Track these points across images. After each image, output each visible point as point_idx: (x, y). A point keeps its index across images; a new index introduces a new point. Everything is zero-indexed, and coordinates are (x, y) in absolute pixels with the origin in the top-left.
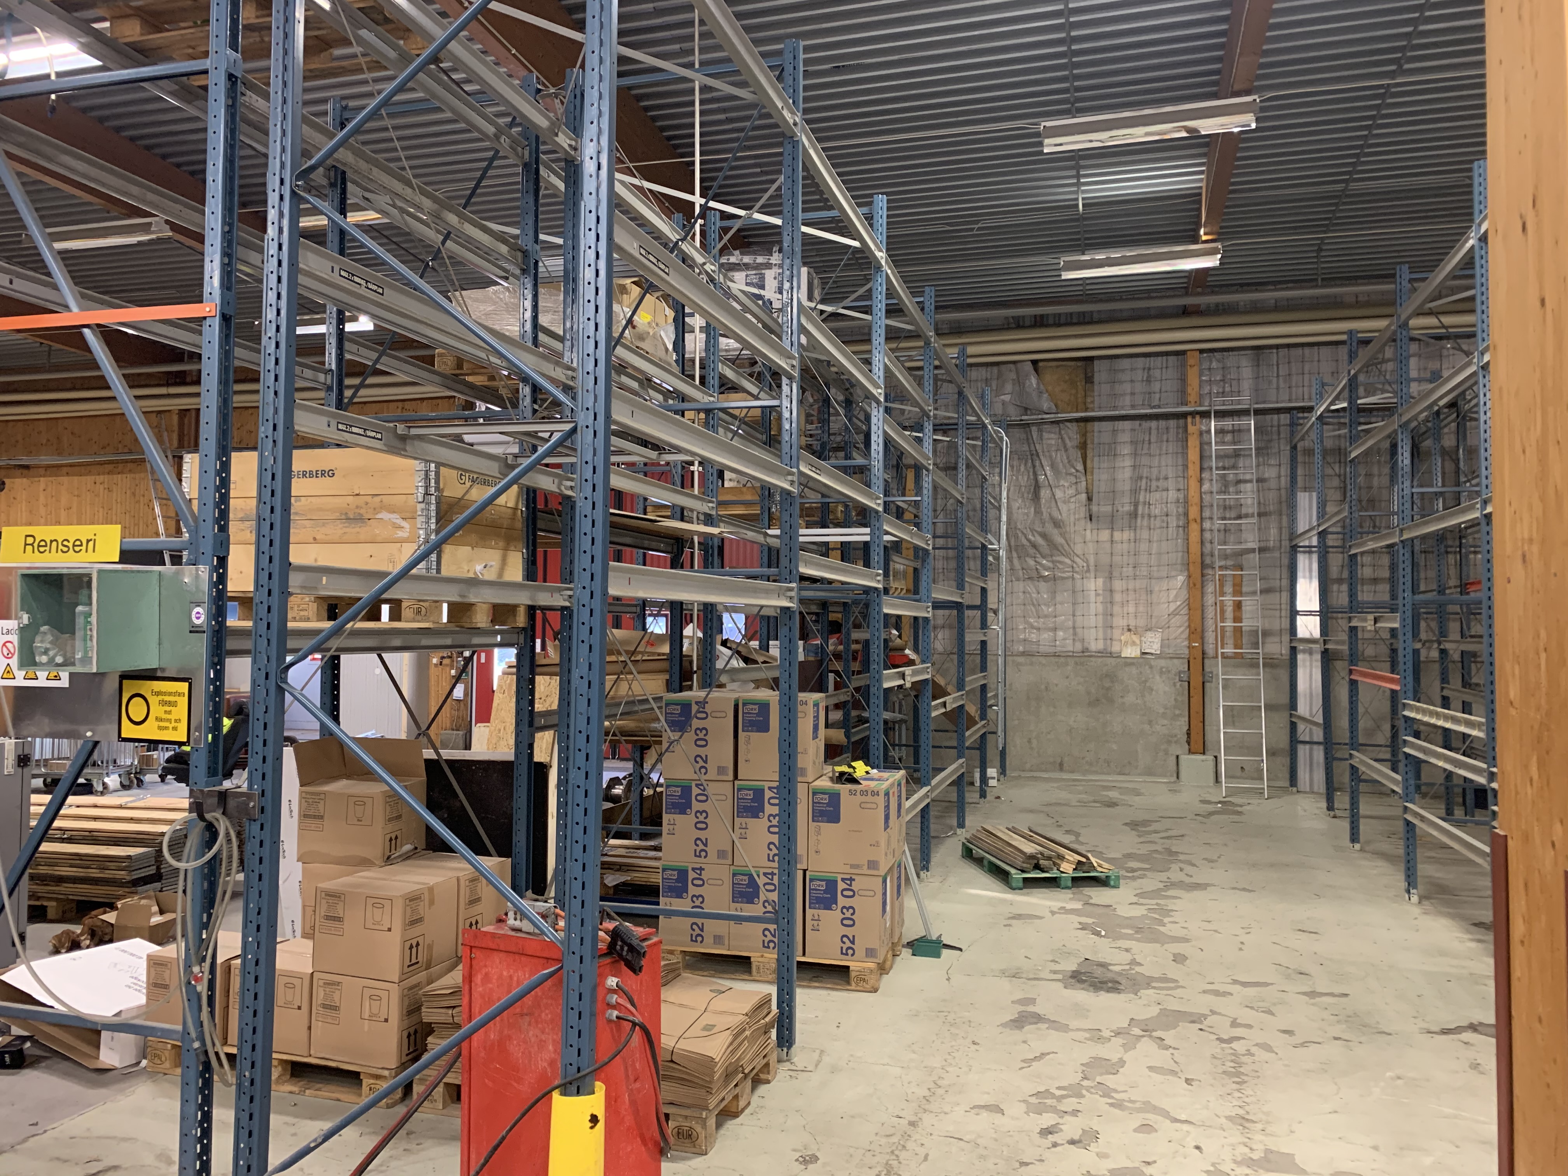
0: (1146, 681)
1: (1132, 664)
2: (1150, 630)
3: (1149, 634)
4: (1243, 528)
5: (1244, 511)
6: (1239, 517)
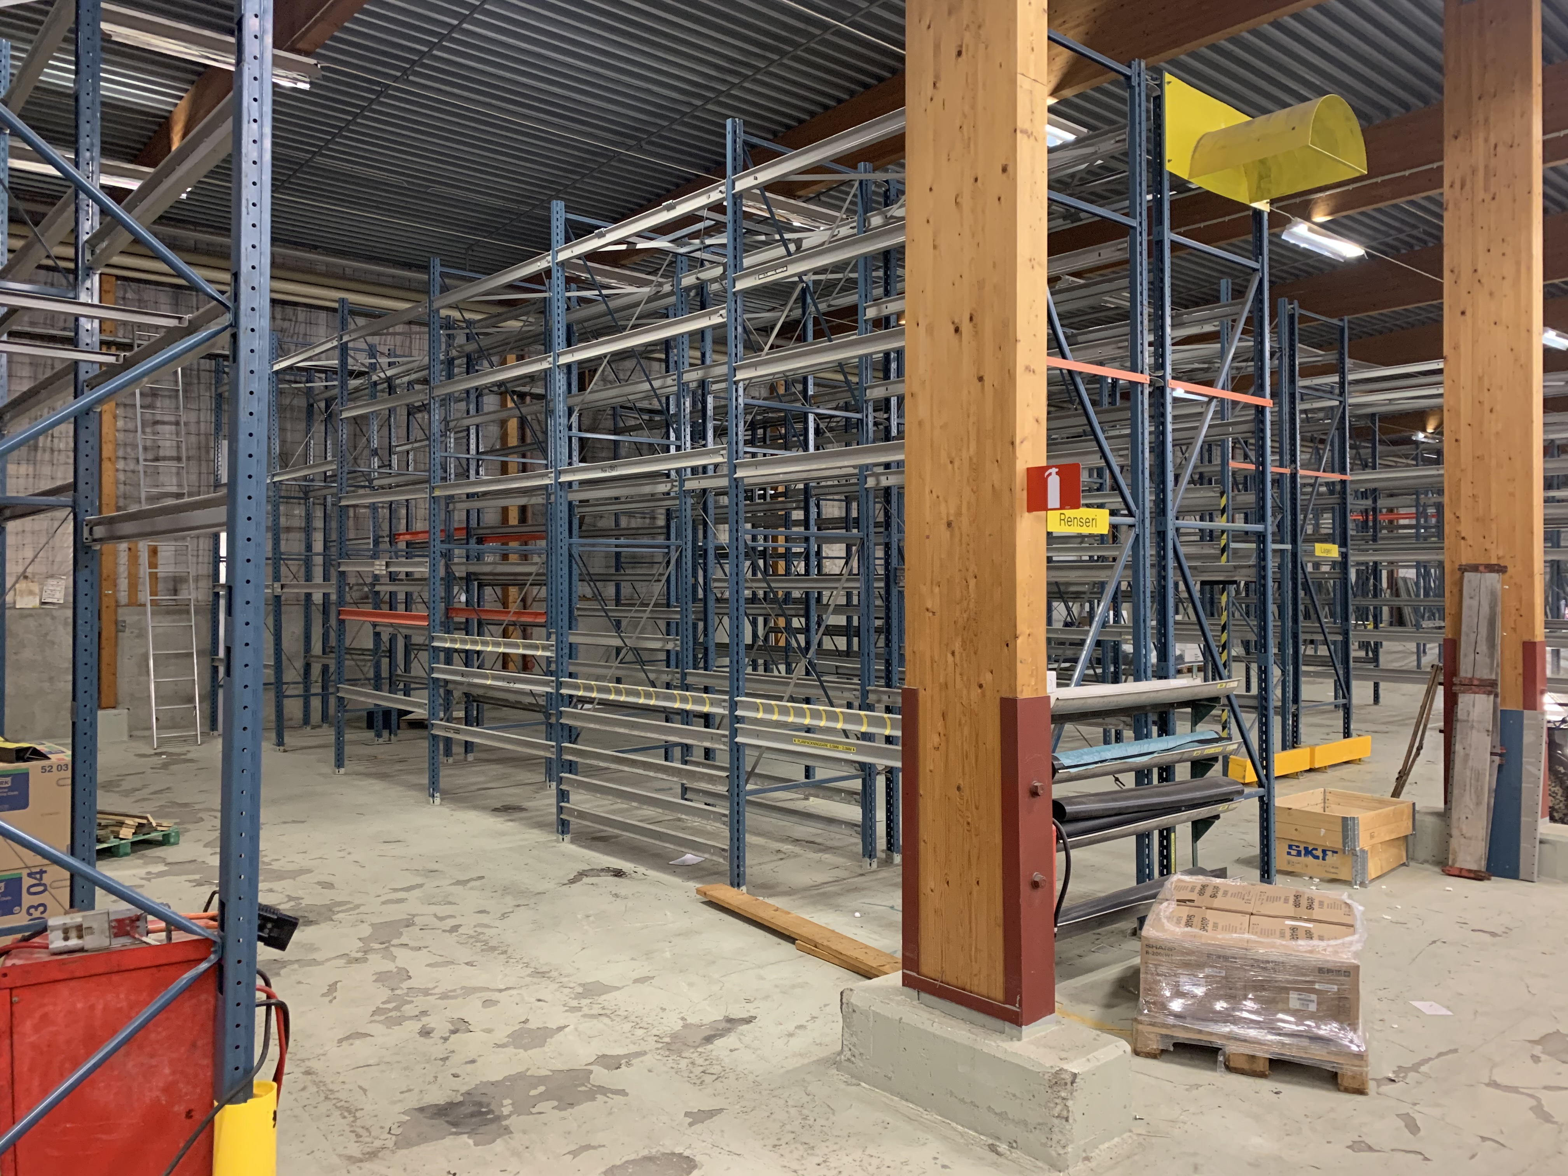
0: (46, 634)
1: (31, 615)
2: (52, 576)
3: (51, 581)
4: (161, 470)
5: (162, 453)
6: (157, 459)
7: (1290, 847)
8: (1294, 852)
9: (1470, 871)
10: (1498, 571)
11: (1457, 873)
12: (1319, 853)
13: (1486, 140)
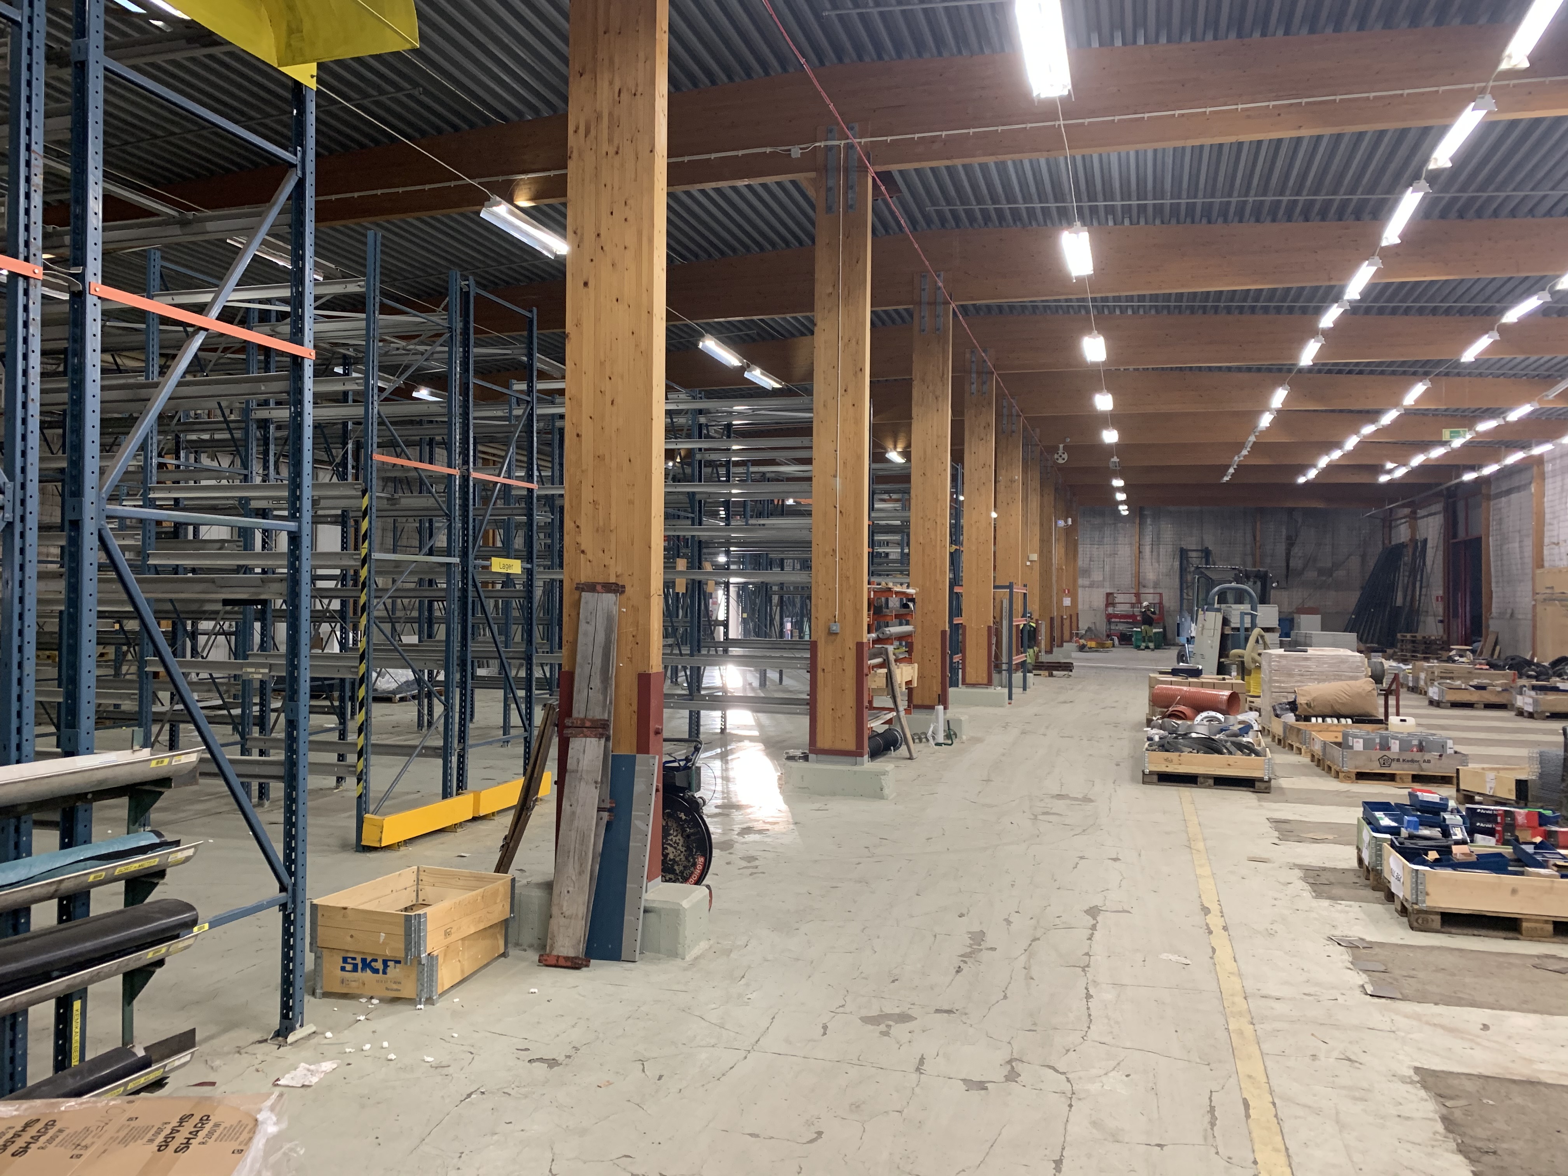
7: (345, 960)
8: (349, 967)
9: (567, 958)
10: (615, 592)
11: (554, 962)
12: (379, 965)
13: (611, 83)
